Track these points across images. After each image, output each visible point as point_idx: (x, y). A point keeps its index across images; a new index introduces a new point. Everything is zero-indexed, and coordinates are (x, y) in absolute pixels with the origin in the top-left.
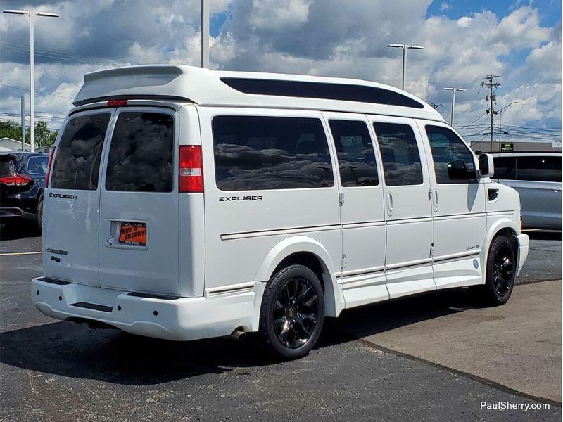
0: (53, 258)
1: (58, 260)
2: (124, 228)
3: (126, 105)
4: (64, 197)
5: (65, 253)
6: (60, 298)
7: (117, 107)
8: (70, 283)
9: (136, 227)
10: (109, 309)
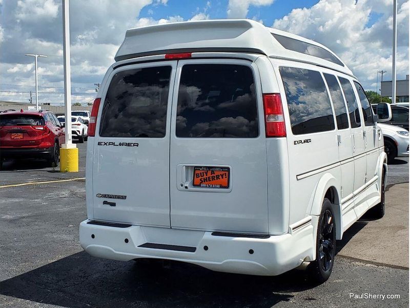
0: (105, 203)
1: (113, 204)
2: (197, 172)
3: (190, 58)
4: (120, 144)
5: (124, 198)
6: (127, 241)
7: (178, 59)
8: (131, 225)
9: (212, 171)
10: (193, 249)
